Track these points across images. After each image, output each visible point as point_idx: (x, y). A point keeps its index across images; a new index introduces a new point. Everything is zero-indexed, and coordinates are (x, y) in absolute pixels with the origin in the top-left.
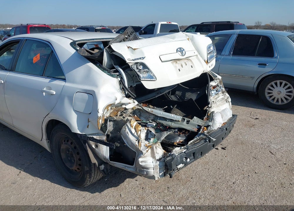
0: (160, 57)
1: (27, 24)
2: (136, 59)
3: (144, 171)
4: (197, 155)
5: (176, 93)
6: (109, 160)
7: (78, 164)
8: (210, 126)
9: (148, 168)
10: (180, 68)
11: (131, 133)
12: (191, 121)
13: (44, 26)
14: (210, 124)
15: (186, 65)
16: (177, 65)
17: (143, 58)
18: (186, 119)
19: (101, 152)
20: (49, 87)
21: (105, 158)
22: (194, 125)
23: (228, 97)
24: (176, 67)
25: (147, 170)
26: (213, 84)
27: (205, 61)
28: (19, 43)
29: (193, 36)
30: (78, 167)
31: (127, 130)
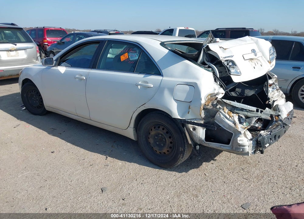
0: (243, 56)
1: (44, 27)
2: (226, 57)
3: (240, 148)
4: (277, 137)
5: (236, 90)
6: (204, 141)
7: (169, 147)
8: (280, 115)
9: (244, 146)
10: (255, 66)
11: (226, 118)
12: (264, 111)
13: (60, 29)
14: (280, 114)
15: (258, 64)
16: (252, 63)
17: (232, 56)
18: (260, 110)
19: (198, 134)
20: (144, 81)
21: (200, 140)
22: (267, 114)
23: (282, 94)
24: (252, 65)
25: (243, 147)
26: (270, 82)
27: (268, 61)
28: (100, 43)
29: (257, 40)
30: (169, 149)
31: (222, 116)
